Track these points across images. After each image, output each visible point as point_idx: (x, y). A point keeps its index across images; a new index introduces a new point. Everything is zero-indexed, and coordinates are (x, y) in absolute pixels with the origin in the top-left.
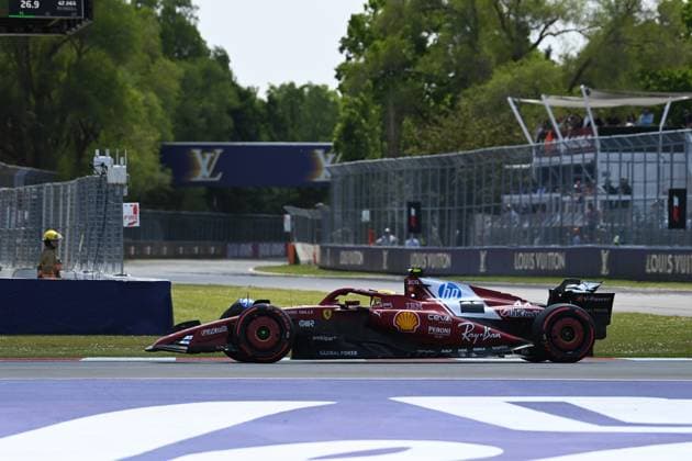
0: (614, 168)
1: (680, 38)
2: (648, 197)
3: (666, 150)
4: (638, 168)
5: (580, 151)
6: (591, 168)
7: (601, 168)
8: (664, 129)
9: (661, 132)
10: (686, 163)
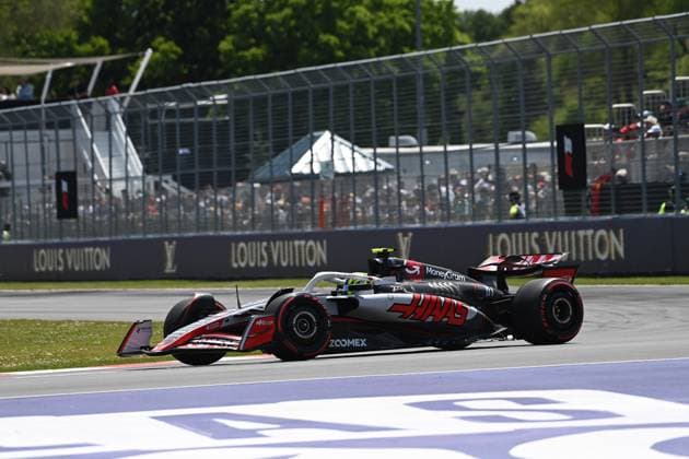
2: (32, 182)
3: (50, 126)
8: (46, 102)
9: (43, 105)
10: (74, 140)
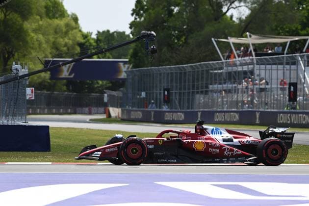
0: (263, 73)
1: (295, 10)
3: (287, 64)
4: (274, 72)
5: (246, 64)
6: (252, 72)
7: (256, 72)
8: (287, 54)
9: (285, 55)
10: (297, 70)
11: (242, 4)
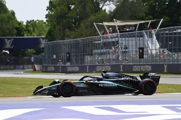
0: (124, 42)
1: (141, 6)
2: (133, 50)
3: (138, 36)
4: (130, 42)
5: (114, 37)
6: (117, 42)
7: (120, 42)
8: (137, 31)
9: (136, 32)
10: (143, 40)
11: (111, 3)
